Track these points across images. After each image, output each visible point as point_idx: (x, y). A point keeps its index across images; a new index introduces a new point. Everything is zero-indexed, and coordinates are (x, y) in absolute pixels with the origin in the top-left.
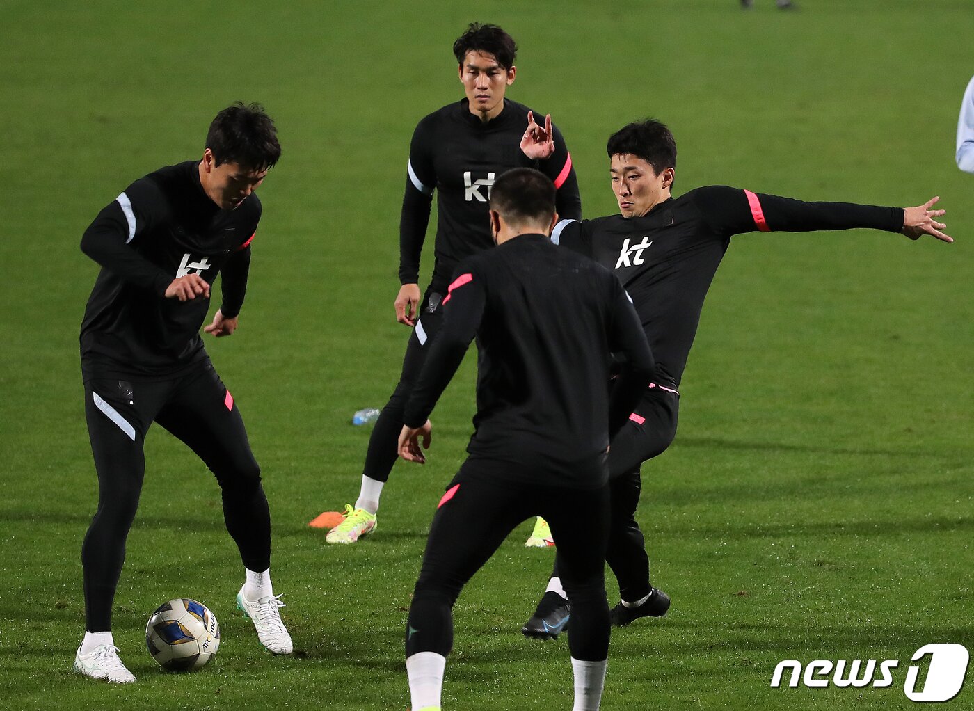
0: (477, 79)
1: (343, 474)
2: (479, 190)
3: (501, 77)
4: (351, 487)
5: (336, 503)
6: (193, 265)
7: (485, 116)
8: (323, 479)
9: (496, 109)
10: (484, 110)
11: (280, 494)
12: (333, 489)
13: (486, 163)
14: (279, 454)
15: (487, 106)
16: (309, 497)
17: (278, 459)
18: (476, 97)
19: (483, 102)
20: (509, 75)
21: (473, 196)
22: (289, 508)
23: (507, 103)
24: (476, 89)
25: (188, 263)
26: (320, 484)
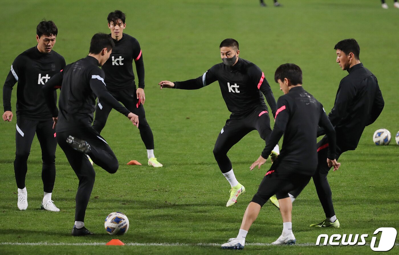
0: (115, 27)
1: (137, 149)
2: (117, 62)
3: (122, 26)
4: (140, 153)
5: (135, 158)
6: (44, 77)
7: (117, 39)
8: (131, 150)
9: (120, 37)
10: (117, 37)
11: (118, 155)
12: (134, 153)
13: (119, 53)
14: (118, 142)
15: (118, 35)
16: (127, 156)
17: (117, 144)
18: (115, 33)
19: (117, 34)
20: (124, 26)
21: (115, 64)
22: (121, 159)
23: (124, 35)
24: (115, 30)
25: (41, 77)
26: (130, 152)
